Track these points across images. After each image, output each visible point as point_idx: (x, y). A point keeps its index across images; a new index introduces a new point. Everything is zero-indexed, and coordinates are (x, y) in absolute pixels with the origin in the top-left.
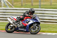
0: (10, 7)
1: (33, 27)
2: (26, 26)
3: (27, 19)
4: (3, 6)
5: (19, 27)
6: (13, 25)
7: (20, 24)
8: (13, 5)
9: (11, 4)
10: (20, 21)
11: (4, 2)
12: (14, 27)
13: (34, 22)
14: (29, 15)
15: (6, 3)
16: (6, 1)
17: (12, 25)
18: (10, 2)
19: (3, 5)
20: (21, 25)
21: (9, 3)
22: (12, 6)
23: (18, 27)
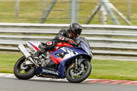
0: (122, 24)
1: (75, 66)
2: (59, 63)
4: (106, 21)
5: (43, 66)
6: (29, 60)
8: (129, 19)
9: (124, 17)
11: (108, 12)
12: (33, 65)
15: (112, 13)
16: (112, 9)
17: (27, 63)
18: (122, 12)
19: (105, 19)
20: (48, 61)
21: (121, 14)
22: (127, 21)
23: (40, 65)
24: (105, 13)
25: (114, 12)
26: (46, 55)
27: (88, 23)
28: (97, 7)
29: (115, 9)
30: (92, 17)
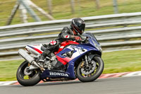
3: (69, 47)
5: (49, 68)
6: (33, 65)
7: (51, 61)
10: (52, 54)
11: (27, 9)
12: (38, 70)
13: (86, 51)
14: (73, 36)
18: (41, 7)
20: (55, 63)
23: (46, 68)
24: (24, 11)
25: (34, 8)
26: (50, 57)
27: (9, 24)
28: (16, 6)
29: (34, 5)
30: (13, 17)
